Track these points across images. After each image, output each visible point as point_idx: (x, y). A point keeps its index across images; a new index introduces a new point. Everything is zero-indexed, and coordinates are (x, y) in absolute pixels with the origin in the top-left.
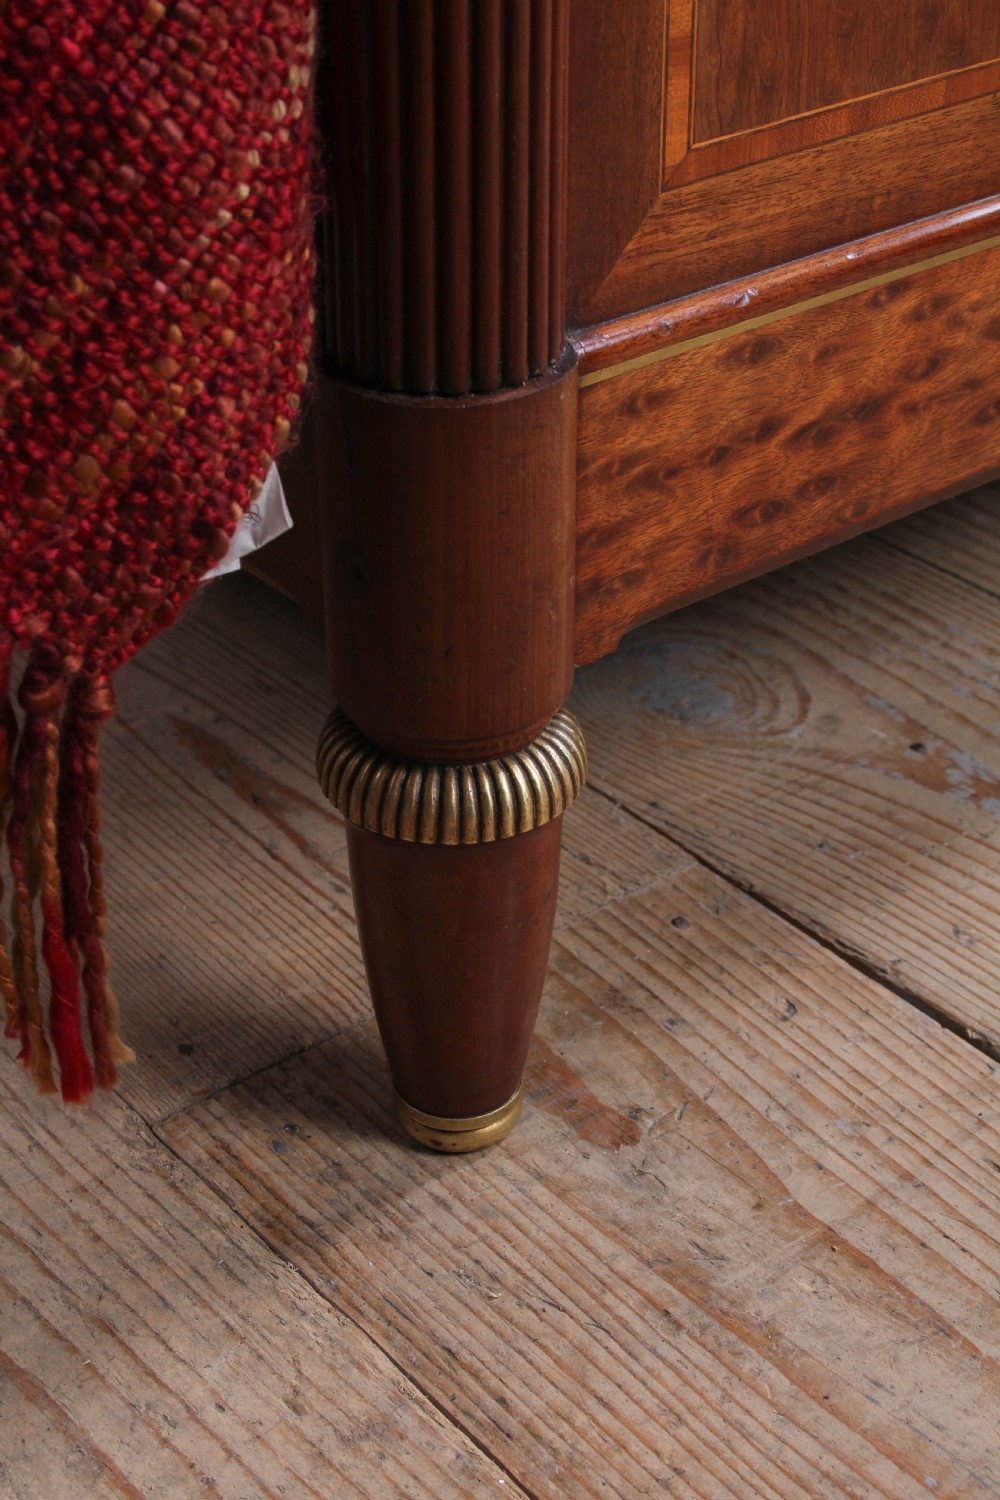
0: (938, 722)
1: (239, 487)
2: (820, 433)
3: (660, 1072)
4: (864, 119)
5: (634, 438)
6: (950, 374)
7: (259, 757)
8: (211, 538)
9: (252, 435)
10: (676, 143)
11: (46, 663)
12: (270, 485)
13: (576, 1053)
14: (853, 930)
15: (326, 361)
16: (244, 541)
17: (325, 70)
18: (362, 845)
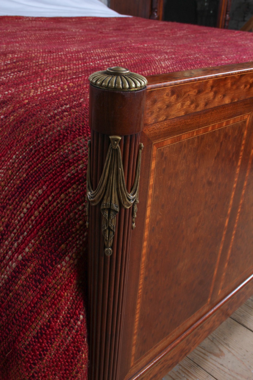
10: (132, 365)
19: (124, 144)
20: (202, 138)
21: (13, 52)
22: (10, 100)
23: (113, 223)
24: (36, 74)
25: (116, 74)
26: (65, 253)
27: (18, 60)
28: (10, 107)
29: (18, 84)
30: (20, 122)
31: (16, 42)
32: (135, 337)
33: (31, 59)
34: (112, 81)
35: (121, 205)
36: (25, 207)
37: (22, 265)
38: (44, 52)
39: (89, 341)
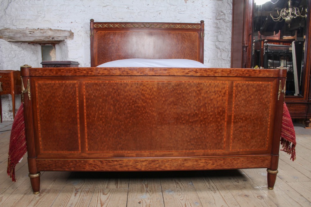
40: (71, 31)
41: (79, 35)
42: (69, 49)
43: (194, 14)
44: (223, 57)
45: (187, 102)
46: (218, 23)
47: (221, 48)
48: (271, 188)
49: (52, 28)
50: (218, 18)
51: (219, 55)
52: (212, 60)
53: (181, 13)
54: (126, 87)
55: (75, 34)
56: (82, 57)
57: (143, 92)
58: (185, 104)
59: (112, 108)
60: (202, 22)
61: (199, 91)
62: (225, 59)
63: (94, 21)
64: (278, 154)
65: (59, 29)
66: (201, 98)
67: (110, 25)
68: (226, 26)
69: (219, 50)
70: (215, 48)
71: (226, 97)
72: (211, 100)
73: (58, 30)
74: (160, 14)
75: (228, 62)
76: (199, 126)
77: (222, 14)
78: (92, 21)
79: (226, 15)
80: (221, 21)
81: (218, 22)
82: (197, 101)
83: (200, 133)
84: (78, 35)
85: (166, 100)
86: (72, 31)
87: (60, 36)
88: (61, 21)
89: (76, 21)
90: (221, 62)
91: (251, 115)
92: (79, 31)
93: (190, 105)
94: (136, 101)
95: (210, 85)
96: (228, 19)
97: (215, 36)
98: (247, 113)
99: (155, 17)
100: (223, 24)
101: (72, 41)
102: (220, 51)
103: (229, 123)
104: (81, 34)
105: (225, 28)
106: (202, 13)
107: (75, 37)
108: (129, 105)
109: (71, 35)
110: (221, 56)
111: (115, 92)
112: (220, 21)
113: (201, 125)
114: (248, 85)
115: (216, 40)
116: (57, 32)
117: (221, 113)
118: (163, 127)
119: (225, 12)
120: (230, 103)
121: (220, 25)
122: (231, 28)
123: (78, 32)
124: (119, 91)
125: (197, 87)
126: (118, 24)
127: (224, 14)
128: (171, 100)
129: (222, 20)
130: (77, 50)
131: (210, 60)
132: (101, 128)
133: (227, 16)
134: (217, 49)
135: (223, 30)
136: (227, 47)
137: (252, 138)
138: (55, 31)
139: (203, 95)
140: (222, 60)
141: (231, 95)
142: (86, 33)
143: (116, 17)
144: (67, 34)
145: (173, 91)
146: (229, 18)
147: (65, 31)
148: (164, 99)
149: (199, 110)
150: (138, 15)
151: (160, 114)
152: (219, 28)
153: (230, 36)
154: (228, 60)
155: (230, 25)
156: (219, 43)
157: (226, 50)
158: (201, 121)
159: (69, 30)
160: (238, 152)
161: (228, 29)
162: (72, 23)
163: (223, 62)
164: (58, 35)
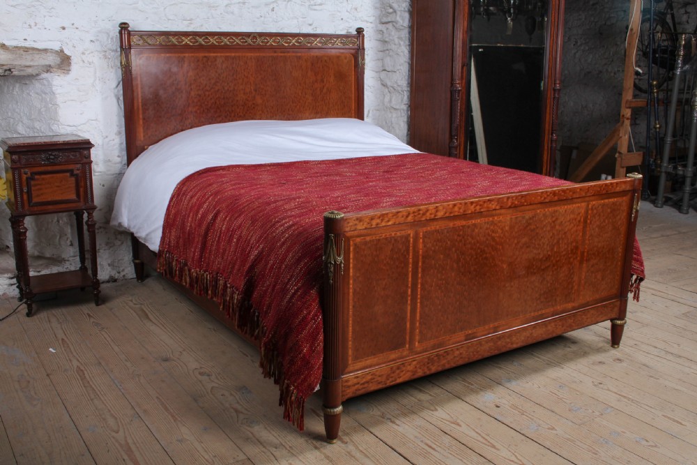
0: (386, 413)
1: (316, 386)
2: (363, 384)
3: (351, 440)
4: (366, 360)
5: (346, 384)
6: (375, 380)
7: (318, 412)
8: (314, 389)
9: (317, 382)
10: (350, 362)
11: (302, 397)
12: (318, 386)
13: (343, 437)
14: (371, 429)
15: (323, 377)
16: (316, 389)
17: (323, 360)
18: (324, 414)
19: (335, 237)
20: (379, 240)
21: (299, 198)
22: (296, 224)
23: (332, 269)
24: (311, 211)
25: (332, 213)
26: (314, 286)
27: (302, 202)
28: (296, 227)
29: (300, 216)
30: (300, 233)
31: (302, 189)
32: (350, 343)
33: (309, 202)
34: (332, 216)
35: (335, 262)
36: (299, 267)
37: (296, 291)
38: (318, 197)
39: (324, 331)
40: (62, 51)
41: (86, 62)
42: (60, 99)
43: (340, 12)
44: (394, 104)
45: (540, 240)
46: (385, 31)
47: (389, 84)
48: (616, 346)
49: (7, 43)
50: (385, 20)
51: (387, 99)
52: (375, 111)
53: (315, 10)
54: (473, 231)
55: (74, 60)
56: (96, 120)
57: (493, 235)
58: (538, 245)
59: (455, 265)
60: (360, 31)
61: (554, 222)
62: (397, 107)
63: (129, 27)
64: (627, 297)
65: (27, 44)
66: (556, 233)
67: (171, 37)
68: (398, 38)
69: (387, 90)
70: (381, 86)
71: (581, 227)
72: (565, 233)
73: (26, 50)
74: (273, 10)
75: (403, 114)
76: (551, 273)
77: (391, 10)
78: (124, 27)
79: (399, 13)
80: (390, 26)
81: (383, 27)
82: (551, 237)
83: (551, 284)
84: (84, 62)
85: (518, 243)
86: (67, 52)
87: (31, 64)
88: (33, 24)
89: (75, 26)
90: (390, 115)
91: (603, 247)
92: (87, 53)
93: (544, 244)
94: (484, 250)
95: (566, 211)
96: (401, 22)
97: (379, 60)
98: (600, 245)
99: (263, 18)
100: (393, 33)
101: (69, 77)
102: (389, 92)
103: (581, 262)
104: (91, 61)
105: (396, 41)
106: (356, 9)
107: (75, 67)
108: (477, 258)
109: (64, 62)
110: (390, 101)
111: (461, 241)
112: (387, 26)
113: (553, 271)
114: (603, 205)
115: (382, 69)
116: (24, 53)
117: (574, 251)
118: (512, 284)
119: (395, 6)
120: (584, 233)
121: (387, 35)
122: (407, 43)
123: (83, 53)
124: (466, 237)
125: (553, 217)
126: (189, 35)
127: (395, 12)
128: (524, 240)
129: (391, 24)
130: (81, 102)
131: (371, 112)
132: (438, 302)
133: (400, 16)
134: (384, 88)
135: (393, 47)
136: (400, 83)
137: (603, 279)
138: (18, 52)
139: (557, 227)
140: (392, 111)
141: (585, 222)
142: (105, 57)
143: (176, 15)
144: (51, 60)
145: (527, 226)
146: (403, 20)
147: (45, 50)
148: (516, 241)
149: (552, 249)
150: (227, 13)
151: (510, 264)
152: (386, 42)
153: (405, 59)
154: (403, 110)
155: (405, 34)
156: (387, 75)
157: (399, 89)
158: (554, 266)
159: (57, 48)
160: (588, 302)
161: (402, 43)
162: (64, 28)
163: (394, 115)
164: (28, 64)
